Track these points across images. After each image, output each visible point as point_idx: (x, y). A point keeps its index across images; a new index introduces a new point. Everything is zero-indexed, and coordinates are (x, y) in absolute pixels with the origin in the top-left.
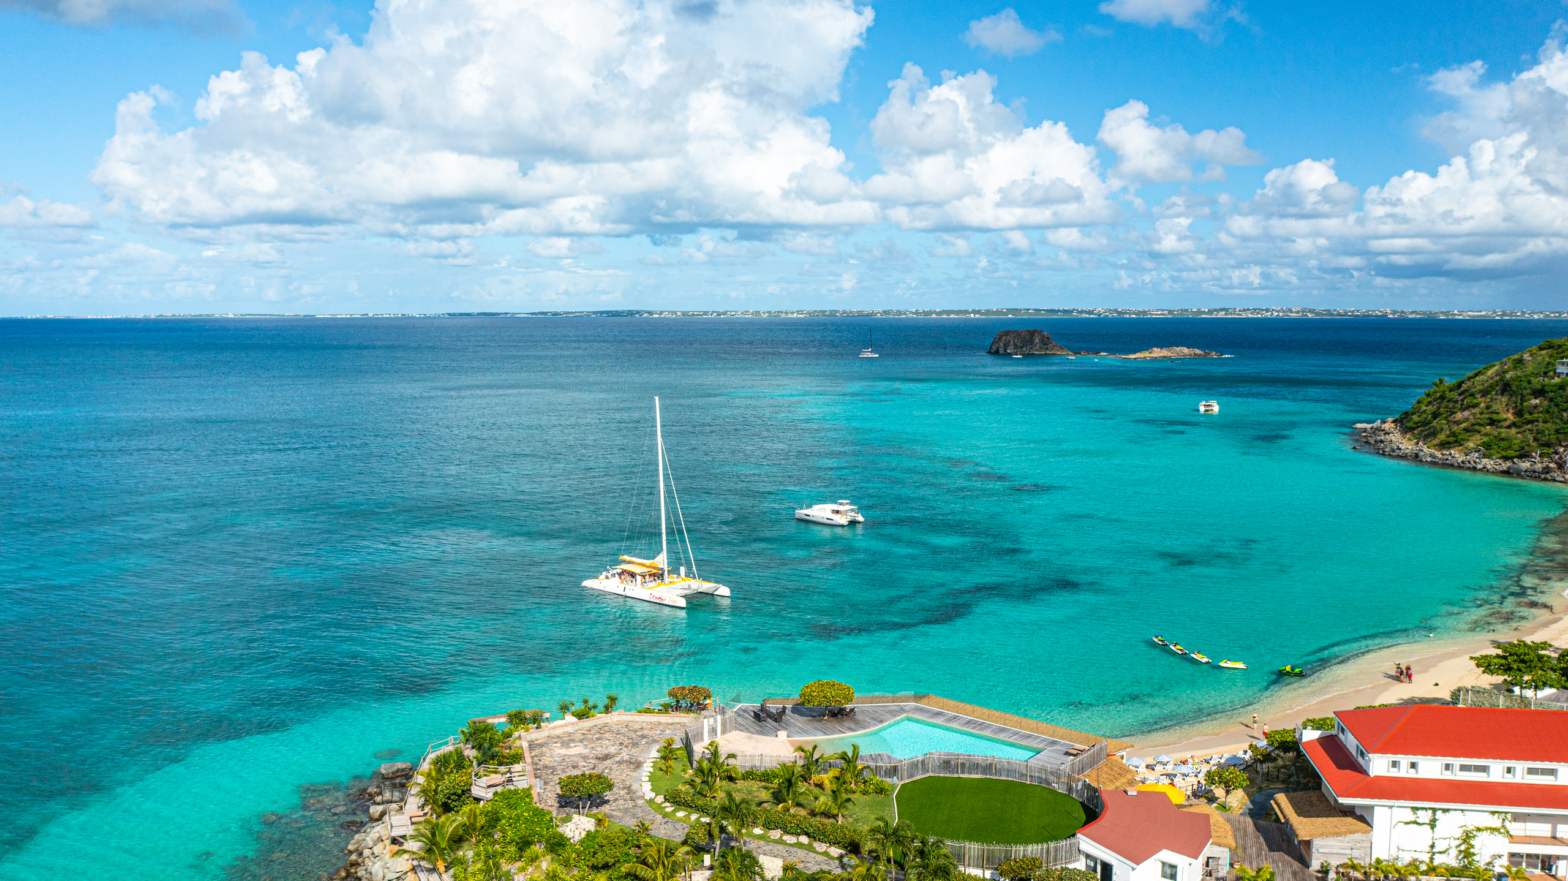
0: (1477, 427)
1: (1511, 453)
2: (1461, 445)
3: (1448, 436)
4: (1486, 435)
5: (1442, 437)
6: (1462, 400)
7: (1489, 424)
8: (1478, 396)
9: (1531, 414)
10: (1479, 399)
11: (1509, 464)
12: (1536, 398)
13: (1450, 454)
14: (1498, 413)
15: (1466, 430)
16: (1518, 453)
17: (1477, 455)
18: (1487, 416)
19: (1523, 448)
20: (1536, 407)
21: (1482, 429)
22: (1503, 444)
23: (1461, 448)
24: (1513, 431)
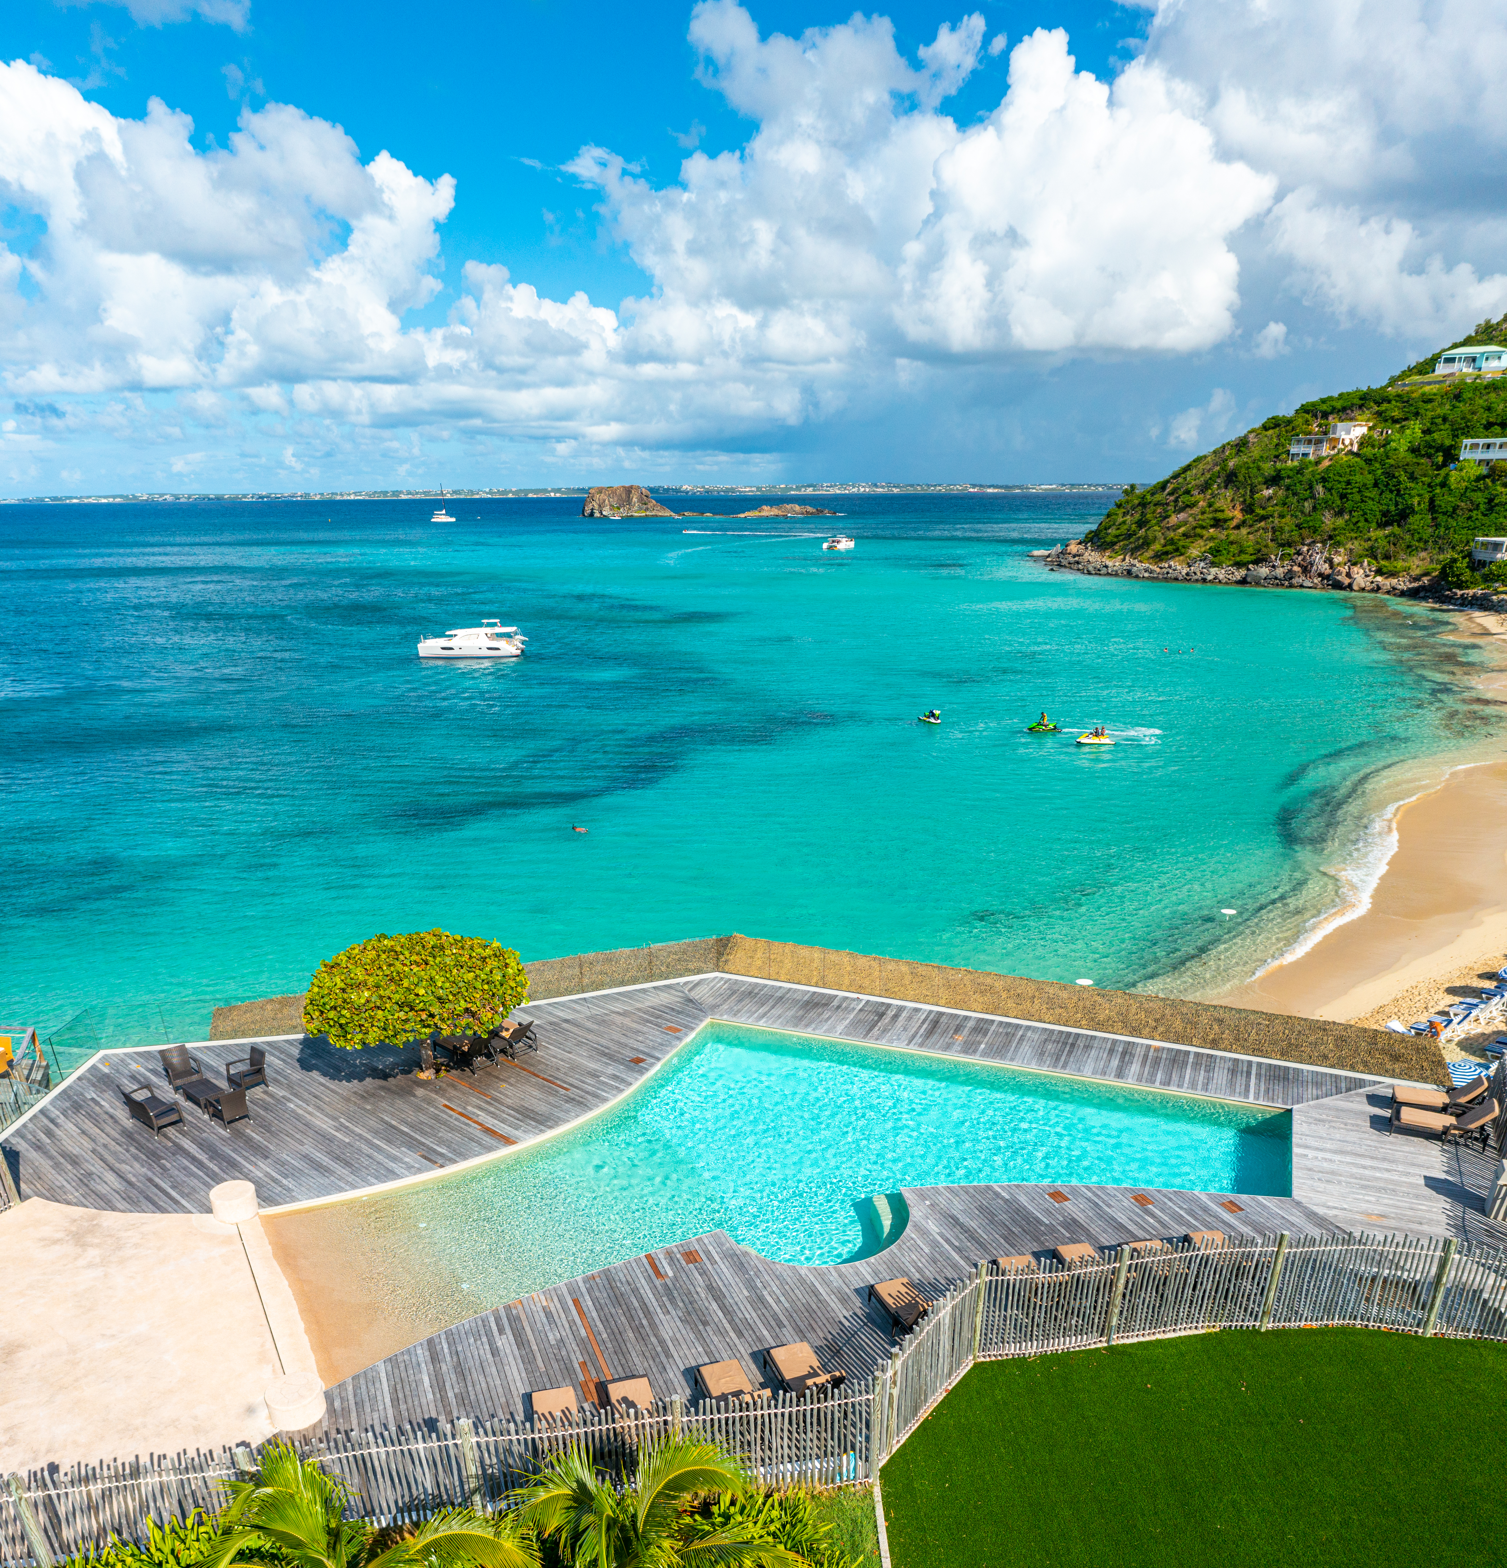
0: (1198, 531)
1: (1245, 558)
2: (1182, 554)
3: (1165, 546)
4: (1212, 538)
5: (1157, 547)
6: (1176, 501)
7: (1212, 526)
8: (1196, 492)
9: (1264, 509)
10: (1197, 496)
11: (1243, 572)
12: (1267, 488)
13: (1170, 567)
14: (1223, 511)
15: (1185, 535)
16: (1254, 557)
17: (1202, 564)
18: (1211, 516)
19: (1259, 551)
20: (1270, 498)
21: (1204, 532)
22: (1234, 549)
23: (1182, 558)
24: (1244, 531)
